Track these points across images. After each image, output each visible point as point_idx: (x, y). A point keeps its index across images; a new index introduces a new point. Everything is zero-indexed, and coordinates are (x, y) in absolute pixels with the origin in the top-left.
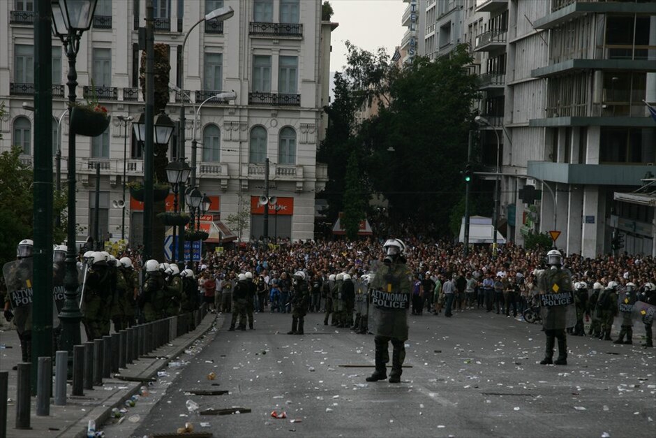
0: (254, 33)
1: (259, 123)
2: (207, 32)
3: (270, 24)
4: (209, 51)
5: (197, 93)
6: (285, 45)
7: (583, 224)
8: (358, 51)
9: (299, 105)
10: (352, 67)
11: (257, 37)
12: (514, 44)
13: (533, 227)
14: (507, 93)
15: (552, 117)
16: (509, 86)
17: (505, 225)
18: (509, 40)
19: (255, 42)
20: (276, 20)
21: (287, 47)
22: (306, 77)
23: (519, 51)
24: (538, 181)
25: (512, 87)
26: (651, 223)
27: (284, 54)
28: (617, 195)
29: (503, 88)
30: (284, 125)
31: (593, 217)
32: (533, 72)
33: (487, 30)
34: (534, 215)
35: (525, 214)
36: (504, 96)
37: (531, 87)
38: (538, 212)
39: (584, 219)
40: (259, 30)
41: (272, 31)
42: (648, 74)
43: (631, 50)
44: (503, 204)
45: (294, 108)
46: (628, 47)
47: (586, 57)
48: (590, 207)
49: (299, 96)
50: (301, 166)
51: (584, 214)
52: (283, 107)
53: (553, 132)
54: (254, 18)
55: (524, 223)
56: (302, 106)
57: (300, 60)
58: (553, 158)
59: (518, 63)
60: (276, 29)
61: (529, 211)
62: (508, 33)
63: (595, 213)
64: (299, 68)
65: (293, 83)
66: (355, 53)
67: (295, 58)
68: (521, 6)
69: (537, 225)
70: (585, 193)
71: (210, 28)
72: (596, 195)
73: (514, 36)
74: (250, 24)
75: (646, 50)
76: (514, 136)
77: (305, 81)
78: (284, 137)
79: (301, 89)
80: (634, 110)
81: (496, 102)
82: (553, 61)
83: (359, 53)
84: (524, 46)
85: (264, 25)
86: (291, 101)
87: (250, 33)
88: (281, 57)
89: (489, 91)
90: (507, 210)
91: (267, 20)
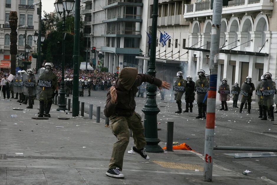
0: (20, 8)
1: (21, 34)
2: (6, 7)
3: (25, 5)
4: (7, 13)
5: (3, 25)
6: (29, 11)
7: (119, 65)
8: (47, 13)
9: (33, 29)
10: (45, 18)
11: (21, 9)
12: (94, 13)
13: (101, 65)
14: (92, 27)
15: (108, 34)
16: (92, 25)
17: (92, 64)
18: (93, 11)
19: (20, 10)
20: (27, 4)
21: (30, 12)
22: (36, 21)
23: (96, 15)
24: (103, 52)
25: (94, 25)
26: (138, 65)
27: (29, 14)
28: (137, 57)
29: (91, 26)
30: (29, 34)
31: (122, 63)
32: (102, 21)
33: (85, 9)
34: (102, 62)
35: (99, 62)
36: (91, 28)
37: (101, 26)
38: (103, 61)
39: (120, 63)
40: (21, 7)
41: (25, 7)
42: (136, 23)
43: (133, 16)
44: (91, 58)
45: (32, 30)
46: (132, 15)
47: (120, 17)
48: (121, 60)
49: (33, 26)
50: (34, 47)
51: (119, 62)
52: (29, 29)
53: (108, 39)
54: (20, 3)
55: (98, 64)
56: (34, 29)
57: (33, 16)
58: (108, 45)
59: (95, 18)
60: (27, 7)
61: (100, 61)
62: (92, 10)
63: (122, 62)
64: (33, 18)
65: (31, 23)
66: (46, 14)
67: (32, 15)
68: (96, 2)
69: (103, 65)
70: (120, 56)
71: (7, 6)
72: (123, 56)
73: (94, 10)
74: (19, 5)
75: (136, 16)
76: (94, 39)
77: (35, 22)
78: (28, 38)
79: (34, 24)
80: (133, 33)
81: (88, 29)
82: (108, 18)
83: (47, 14)
84: (98, 13)
85: (23, 5)
86: (31, 28)
87: (19, 8)
88: (28, 15)
89: (85, 26)
90: (92, 61)
91: (24, 4)
